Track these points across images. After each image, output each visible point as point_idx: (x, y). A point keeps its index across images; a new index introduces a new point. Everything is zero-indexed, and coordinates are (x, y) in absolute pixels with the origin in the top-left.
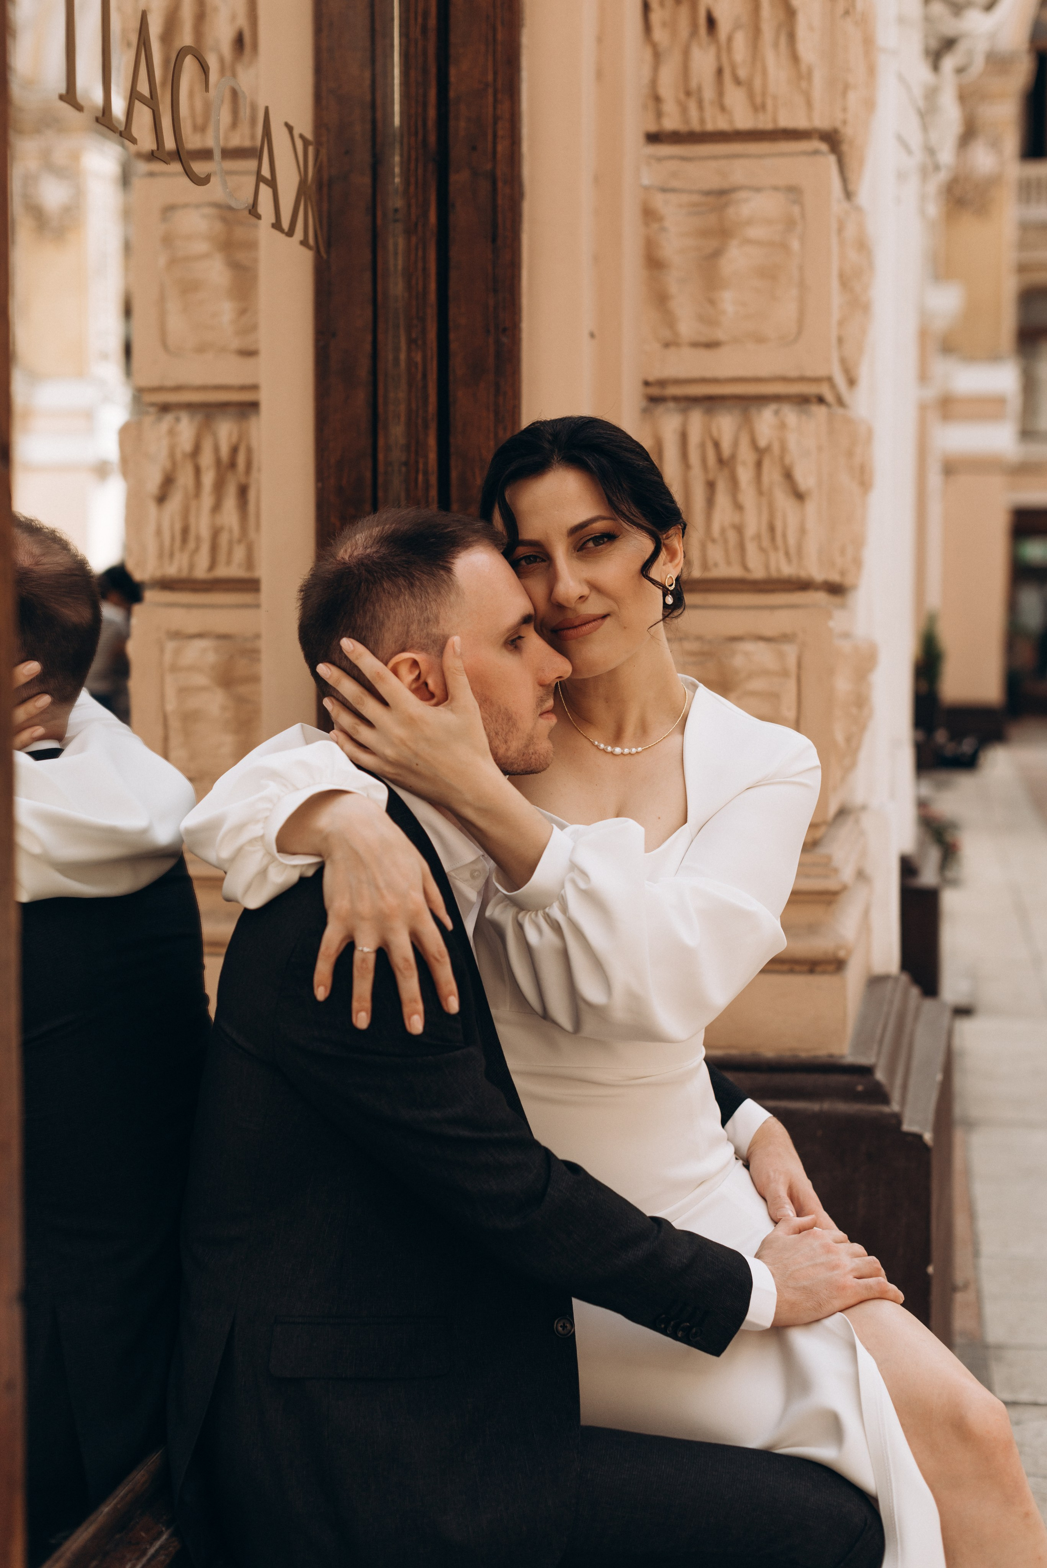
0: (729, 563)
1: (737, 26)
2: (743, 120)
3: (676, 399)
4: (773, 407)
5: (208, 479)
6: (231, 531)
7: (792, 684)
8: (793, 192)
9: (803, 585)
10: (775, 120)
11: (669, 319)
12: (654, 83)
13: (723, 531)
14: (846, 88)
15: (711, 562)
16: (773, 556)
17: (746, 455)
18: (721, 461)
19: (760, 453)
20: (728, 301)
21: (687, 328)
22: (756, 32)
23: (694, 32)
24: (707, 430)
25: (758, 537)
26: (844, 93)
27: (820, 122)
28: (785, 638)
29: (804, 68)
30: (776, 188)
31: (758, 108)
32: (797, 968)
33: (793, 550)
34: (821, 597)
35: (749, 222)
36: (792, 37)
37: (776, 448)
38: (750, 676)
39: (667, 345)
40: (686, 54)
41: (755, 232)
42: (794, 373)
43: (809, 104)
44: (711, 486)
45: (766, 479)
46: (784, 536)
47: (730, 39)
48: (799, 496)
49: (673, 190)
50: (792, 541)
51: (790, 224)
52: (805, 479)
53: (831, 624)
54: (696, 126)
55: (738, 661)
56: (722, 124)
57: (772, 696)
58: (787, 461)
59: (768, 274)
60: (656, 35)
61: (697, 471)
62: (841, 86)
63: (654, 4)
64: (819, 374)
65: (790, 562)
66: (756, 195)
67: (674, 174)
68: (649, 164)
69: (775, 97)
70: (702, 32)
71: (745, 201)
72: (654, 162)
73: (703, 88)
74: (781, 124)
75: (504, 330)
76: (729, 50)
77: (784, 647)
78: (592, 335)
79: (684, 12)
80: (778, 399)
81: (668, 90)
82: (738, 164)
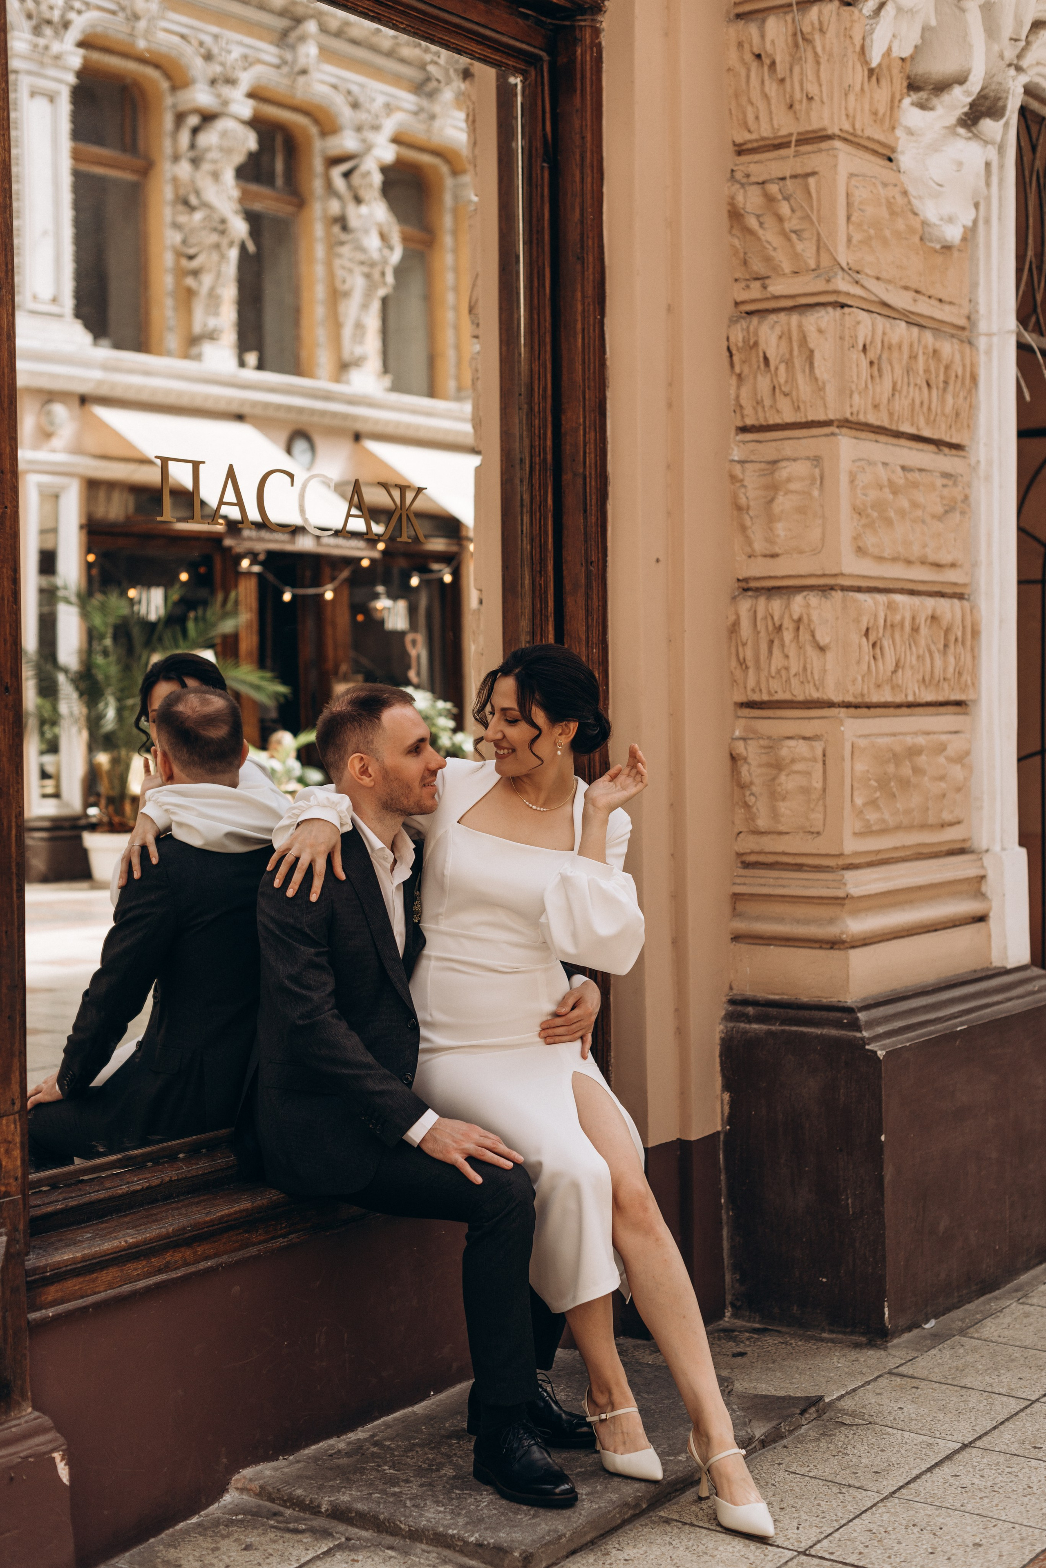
0: (784, 692)
1: (781, 361)
2: (789, 417)
3: (757, 590)
4: (803, 593)
7: (820, 767)
8: (817, 460)
9: (831, 705)
10: (806, 416)
11: (749, 542)
12: (737, 397)
13: (778, 671)
14: (852, 393)
15: (773, 691)
16: (806, 687)
17: (787, 624)
18: (775, 628)
19: (797, 623)
20: (780, 528)
21: (759, 546)
22: (791, 364)
23: (758, 367)
24: (767, 609)
25: (798, 674)
26: (851, 396)
27: (832, 416)
28: (816, 737)
29: (820, 383)
30: (808, 458)
31: (797, 409)
33: (817, 683)
34: (841, 711)
35: (789, 480)
36: (812, 367)
37: (805, 618)
38: (793, 761)
39: (750, 557)
40: (755, 377)
42: (820, 573)
43: (825, 405)
45: (801, 638)
46: (812, 673)
47: (777, 369)
48: (822, 649)
49: (752, 462)
50: (816, 678)
51: (813, 480)
52: (823, 638)
53: (842, 728)
54: (763, 422)
55: (784, 752)
56: (778, 420)
57: (808, 774)
58: (812, 627)
59: (802, 510)
60: (737, 369)
61: (763, 634)
62: (848, 392)
63: (734, 352)
64: (834, 572)
65: (818, 690)
66: (793, 463)
67: (752, 452)
68: (738, 446)
69: (804, 402)
70: (762, 365)
71: (785, 467)
72: (741, 445)
73: (764, 398)
74: (810, 418)
75: (591, 563)
76: (776, 375)
77: (815, 743)
78: (658, 561)
79: (751, 353)
80: (811, 588)
81: (746, 400)
82: (786, 442)
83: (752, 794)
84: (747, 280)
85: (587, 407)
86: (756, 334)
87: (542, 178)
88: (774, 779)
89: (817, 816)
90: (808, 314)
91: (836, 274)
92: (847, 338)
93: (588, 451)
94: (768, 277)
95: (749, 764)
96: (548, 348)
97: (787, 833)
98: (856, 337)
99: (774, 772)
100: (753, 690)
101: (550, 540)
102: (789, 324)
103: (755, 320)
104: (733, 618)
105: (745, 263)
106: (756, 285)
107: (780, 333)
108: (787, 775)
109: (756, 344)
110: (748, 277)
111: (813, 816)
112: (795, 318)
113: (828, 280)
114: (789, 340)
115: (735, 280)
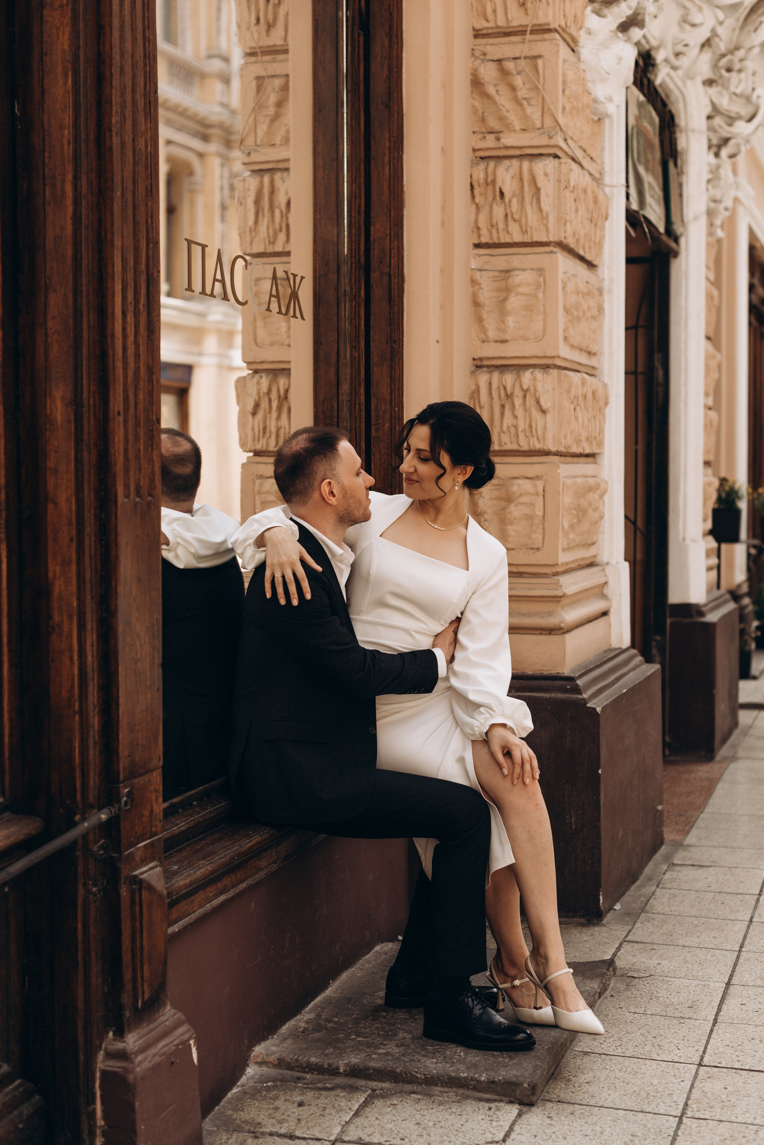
0: (512, 443)
1: (514, 196)
2: (517, 237)
3: (488, 366)
4: (531, 370)
5: (275, 404)
6: (285, 428)
7: (540, 499)
8: (540, 271)
9: (547, 453)
10: (532, 238)
11: (484, 330)
12: (476, 221)
13: (508, 428)
14: (566, 221)
15: (503, 443)
16: (531, 440)
17: (518, 392)
18: (507, 395)
19: (525, 392)
20: (511, 321)
21: (492, 334)
22: (522, 198)
23: (494, 198)
24: (501, 381)
25: (524, 430)
26: (565, 225)
27: (554, 238)
28: (538, 478)
29: (544, 214)
30: (533, 269)
31: (524, 232)
32: (543, 632)
33: (540, 437)
34: (556, 459)
35: (519, 285)
36: (539, 200)
37: (532, 388)
38: (521, 495)
39: (483, 342)
40: (491, 207)
41: (522, 290)
42: (541, 355)
43: (547, 230)
44: (503, 406)
45: (528, 404)
46: (536, 430)
47: (510, 201)
48: (544, 412)
49: (486, 270)
50: (540, 432)
52: (546, 404)
53: (559, 471)
54: (496, 240)
55: (515, 488)
56: (508, 240)
57: (532, 505)
58: (537, 395)
59: (529, 308)
60: (477, 200)
61: (496, 400)
62: (563, 222)
63: (476, 186)
64: (553, 355)
65: (539, 442)
66: (523, 273)
67: (486, 262)
68: (475, 258)
69: (531, 228)
70: (498, 198)
71: (517, 275)
72: (477, 257)
73: (499, 223)
74: (535, 239)
75: (395, 341)
76: (510, 206)
77: (537, 482)
78: (438, 342)
79: (490, 188)
80: (534, 366)
81: (483, 223)
82: (515, 257)
83: (485, 520)
84: (483, 133)
85: (392, 222)
86: (495, 175)
87: (359, 42)
88: (504, 509)
89: (537, 537)
90: (537, 161)
91: (557, 133)
92: (563, 181)
93: (392, 255)
94: (502, 132)
95: (484, 498)
96: (363, 175)
97: (513, 549)
98: (569, 181)
99: (504, 504)
101: (363, 323)
102: (521, 168)
103: (492, 164)
104: (473, 387)
105: (483, 120)
106: (491, 137)
107: (513, 175)
108: (516, 506)
109: (494, 182)
110: (484, 131)
111: (534, 536)
112: (526, 164)
113: (550, 138)
114: (521, 179)
115: (474, 132)
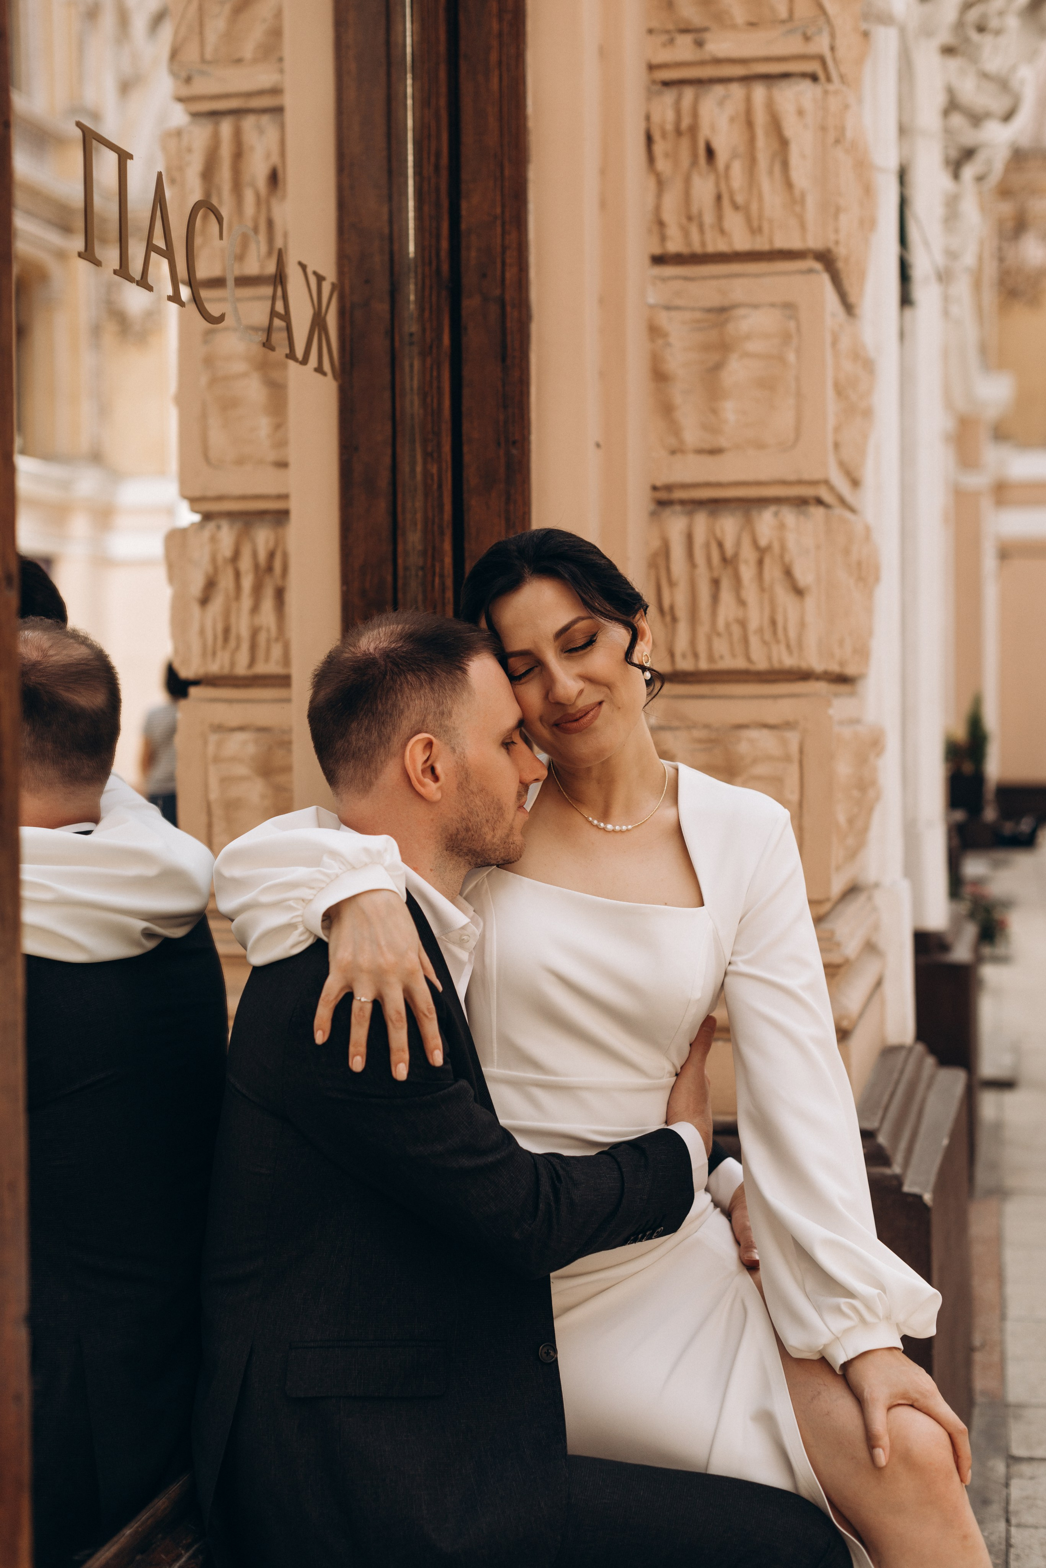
0: (734, 656)
1: (734, 155)
2: (741, 242)
3: (682, 502)
4: (772, 509)
5: (247, 582)
6: (268, 631)
7: (794, 769)
8: (789, 308)
9: (805, 676)
10: (771, 241)
11: (674, 428)
12: (658, 209)
13: (728, 626)
14: (838, 211)
15: (716, 655)
16: (775, 649)
17: (748, 554)
18: (724, 560)
19: (762, 553)
20: (730, 410)
21: (692, 436)
22: (752, 161)
23: (694, 162)
24: (711, 532)
25: (760, 631)
26: (836, 215)
27: (813, 242)
28: (788, 725)
29: (797, 192)
30: (773, 305)
31: (755, 230)
33: (793, 642)
34: (821, 687)
35: (748, 337)
36: (785, 165)
37: (776, 547)
38: (755, 761)
39: (673, 452)
40: (687, 181)
41: (752, 346)
42: (792, 477)
43: (803, 226)
44: (716, 583)
45: (767, 576)
46: (785, 629)
47: (728, 168)
48: (799, 592)
49: (677, 308)
50: (792, 634)
51: (786, 338)
52: (804, 575)
53: (831, 712)
54: (697, 248)
55: (743, 748)
56: (722, 246)
58: (787, 559)
59: (767, 384)
60: (661, 164)
61: (702, 571)
62: (833, 210)
63: (657, 136)
64: (816, 476)
65: (791, 654)
66: (754, 312)
67: (678, 293)
68: (654, 284)
69: (771, 221)
70: (702, 162)
71: (742, 318)
72: (659, 282)
73: (703, 213)
74: (777, 246)
75: (514, 443)
76: (727, 178)
77: (786, 734)
78: (598, 445)
79: (685, 143)
80: (778, 501)
81: (670, 215)
82: (738, 283)
84: (667, 32)
86: (695, 114)
90: (782, 87)
91: (820, 31)
92: (831, 129)
93: (506, 262)
94: (705, 30)
96: (444, 89)
98: (844, 129)
100: (684, 656)
101: (447, 403)
102: (748, 100)
103: (689, 93)
104: (656, 544)
105: (669, 4)
106: (685, 42)
107: (733, 114)
109: (693, 129)
110: (670, 26)
112: (759, 92)
113: (807, 38)
114: (750, 124)
115: (650, 31)
